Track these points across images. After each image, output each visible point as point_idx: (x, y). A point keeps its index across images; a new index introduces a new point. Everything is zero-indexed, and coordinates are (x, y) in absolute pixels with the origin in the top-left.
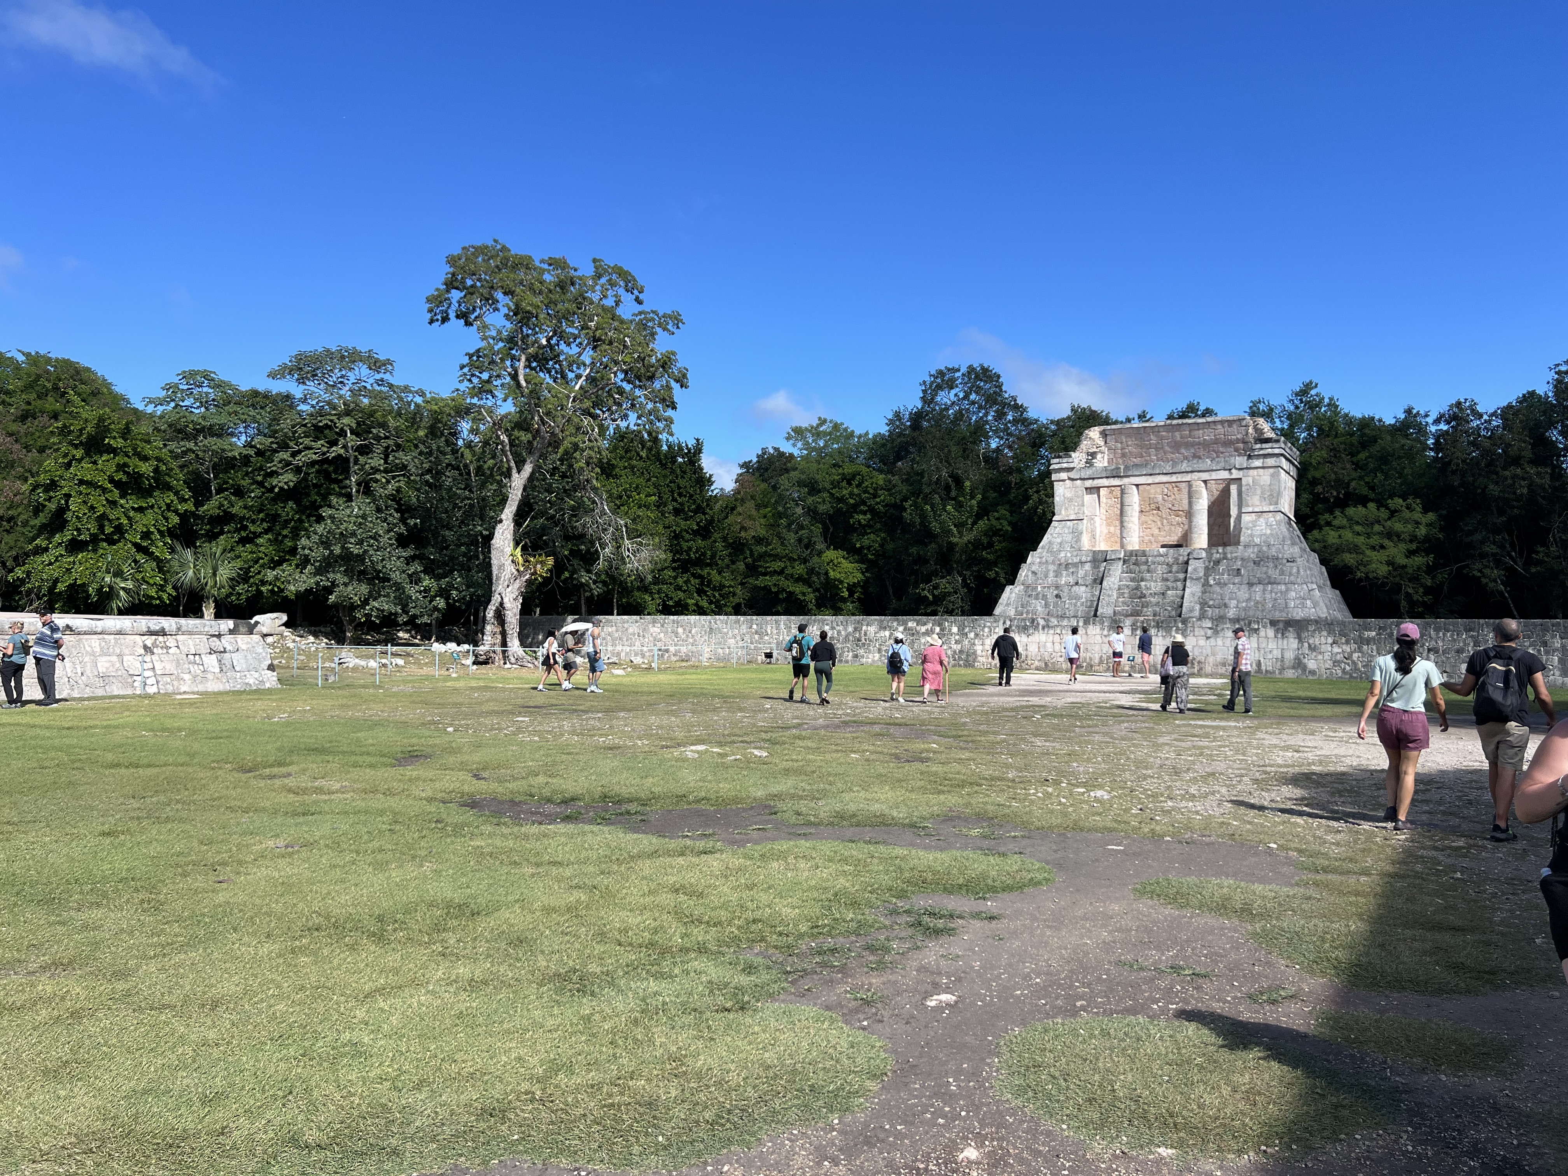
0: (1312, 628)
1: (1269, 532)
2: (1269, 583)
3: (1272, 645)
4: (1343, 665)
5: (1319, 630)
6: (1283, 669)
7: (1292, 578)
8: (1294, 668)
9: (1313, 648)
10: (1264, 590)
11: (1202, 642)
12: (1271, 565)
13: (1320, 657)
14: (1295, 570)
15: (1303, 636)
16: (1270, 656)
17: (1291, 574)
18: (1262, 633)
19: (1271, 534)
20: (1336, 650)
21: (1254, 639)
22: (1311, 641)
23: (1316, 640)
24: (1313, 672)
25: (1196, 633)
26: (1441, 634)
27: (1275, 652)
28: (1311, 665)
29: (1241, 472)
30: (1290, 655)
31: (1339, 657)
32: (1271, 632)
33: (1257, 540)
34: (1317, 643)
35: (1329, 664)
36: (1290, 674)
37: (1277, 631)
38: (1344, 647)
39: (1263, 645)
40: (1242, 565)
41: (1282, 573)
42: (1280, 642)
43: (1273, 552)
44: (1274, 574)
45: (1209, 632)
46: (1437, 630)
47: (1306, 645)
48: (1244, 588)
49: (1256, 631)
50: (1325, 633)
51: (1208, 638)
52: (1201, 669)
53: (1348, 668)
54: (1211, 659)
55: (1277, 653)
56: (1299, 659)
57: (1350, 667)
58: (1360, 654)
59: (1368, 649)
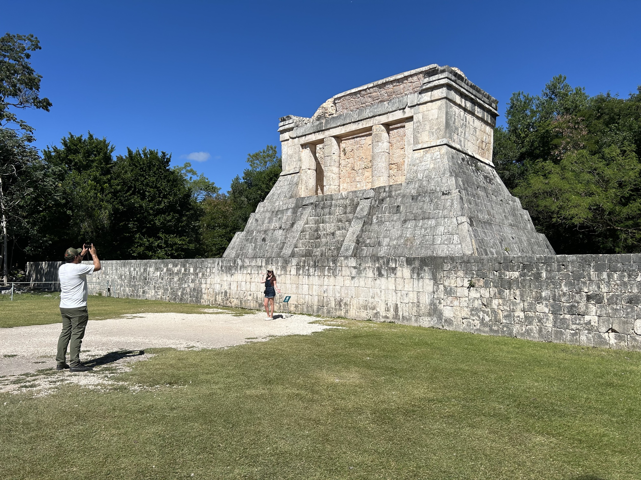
0: (447, 267)
1: (432, 166)
2: (423, 219)
3: (408, 287)
4: (481, 314)
5: (455, 269)
6: (418, 316)
7: (446, 212)
8: (430, 315)
9: (449, 292)
10: (416, 226)
11: (348, 282)
12: (427, 199)
13: (456, 303)
14: (449, 204)
15: (439, 276)
16: (406, 300)
17: (444, 208)
18: (399, 274)
19: (434, 168)
20: (474, 294)
21: (391, 280)
22: (446, 284)
23: (450, 282)
24: (449, 322)
25: (344, 273)
26: (605, 275)
27: (411, 295)
28: (448, 313)
29: (413, 110)
30: (426, 300)
31: (477, 304)
32: (406, 272)
33: (420, 176)
34: (453, 285)
35: (466, 312)
36: (426, 322)
37: (413, 270)
38: (483, 291)
39: (399, 288)
40: (402, 202)
41: (437, 208)
42: (416, 282)
43: (432, 186)
44: (429, 208)
45: (354, 272)
46: (599, 269)
47: (441, 287)
48: (398, 225)
49: (394, 269)
50: (461, 273)
51: (353, 278)
52: (347, 311)
53: (487, 318)
54: (354, 302)
55: (413, 297)
56: (435, 305)
57: (489, 317)
58: (501, 301)
59: (510, 294)
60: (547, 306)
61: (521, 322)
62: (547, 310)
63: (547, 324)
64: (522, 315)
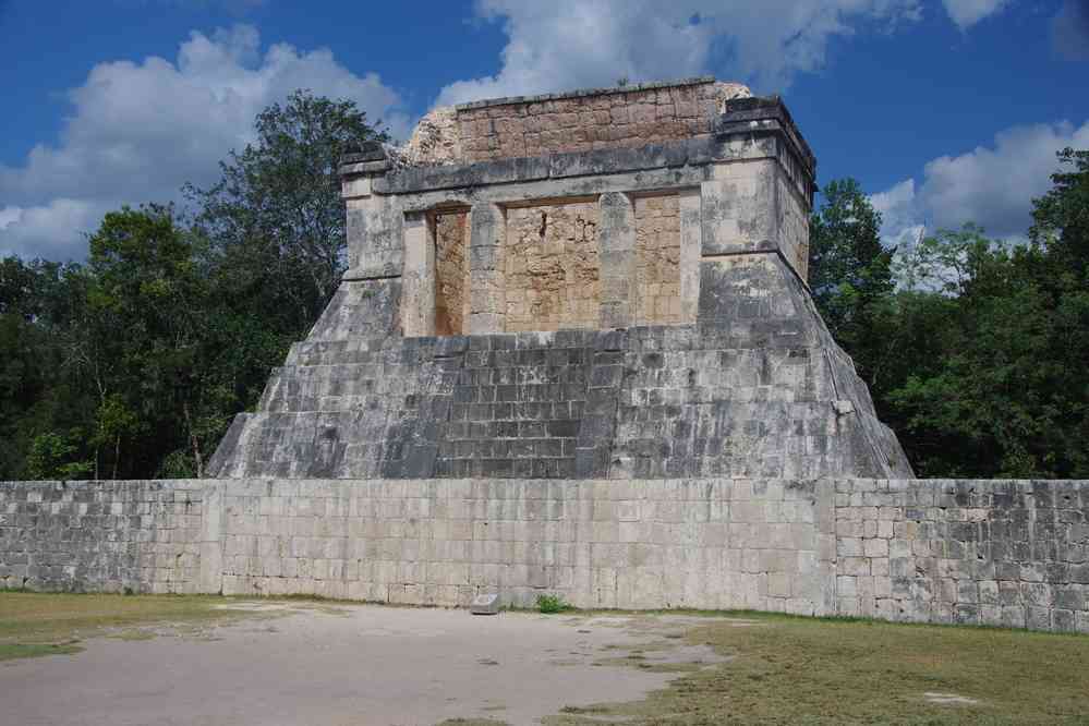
4: (914, 588)
13: (863, 569)
28: (845, 588)
31: (908, 569)
34: (856, 535)
35: (884, 586)
39: (738, 542)
47: (831, 539)
53: (926, 595)
57: (930, 592)
58: (953, 563)
59: (971, 550)
60: (1039, 570)
61: (993, 599)
62: (1039, 577)
63: (1041, 602)
64: (993, 586)
